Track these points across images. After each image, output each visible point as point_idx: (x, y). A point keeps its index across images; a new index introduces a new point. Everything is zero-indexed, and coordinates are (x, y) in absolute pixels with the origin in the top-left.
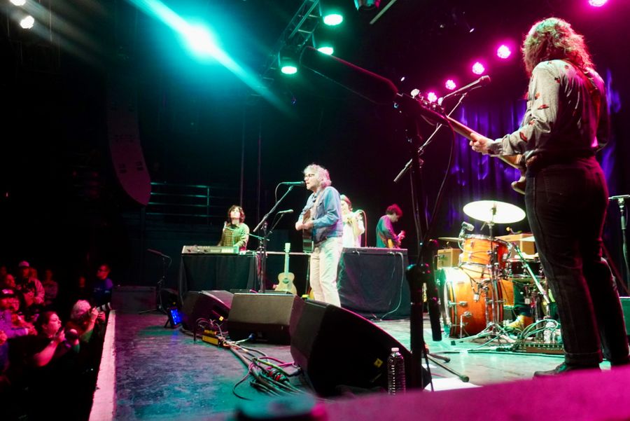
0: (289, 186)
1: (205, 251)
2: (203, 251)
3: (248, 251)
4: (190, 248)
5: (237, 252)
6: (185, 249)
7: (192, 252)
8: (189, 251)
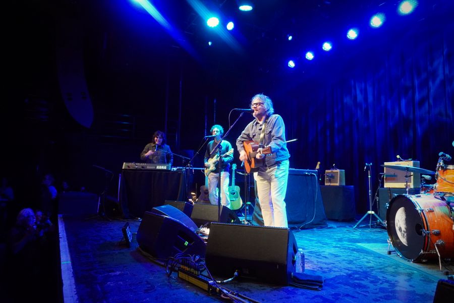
0: (240, 112)
1: (143, 167)
2: (140, 167)
3: (178, 168)
4: (130, 164)
5: (170, 169)
6: (124, 166)
7: (131, 168)
8: (129, 167)
